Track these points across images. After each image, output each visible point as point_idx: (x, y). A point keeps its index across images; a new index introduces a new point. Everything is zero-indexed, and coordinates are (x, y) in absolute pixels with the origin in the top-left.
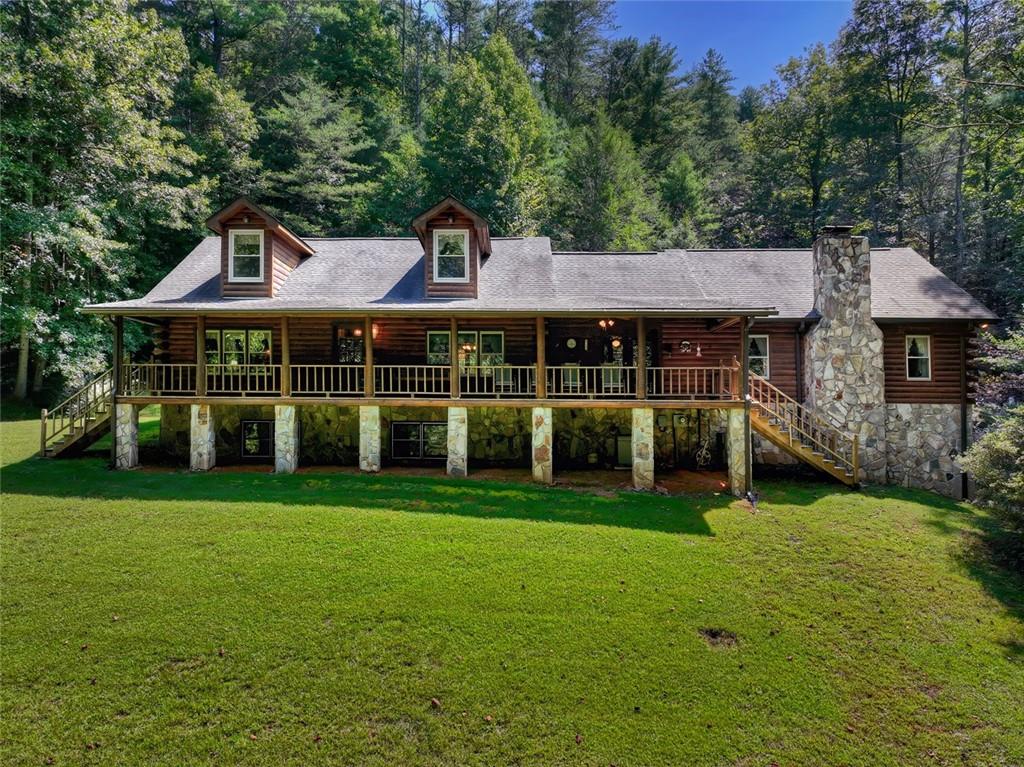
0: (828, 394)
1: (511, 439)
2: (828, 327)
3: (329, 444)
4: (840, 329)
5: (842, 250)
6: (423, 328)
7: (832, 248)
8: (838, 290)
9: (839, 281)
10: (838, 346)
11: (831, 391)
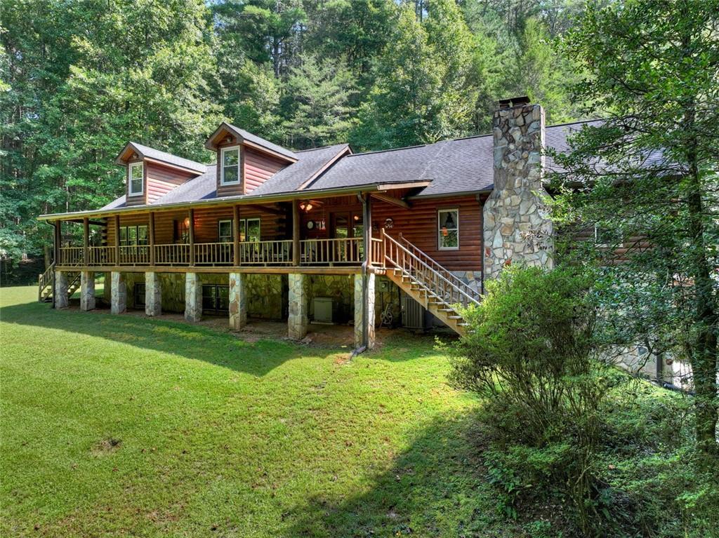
0: (497, 262)
1: (263, 298)
2: (498, 197)
3: (172, 299)
4: (509, 199)
5: (512, 121)
6: (215, 219)
7: (503, 120)
8: (508, 161)
9: (509, 152)
10: (507, 216)
11: (500, 259)
